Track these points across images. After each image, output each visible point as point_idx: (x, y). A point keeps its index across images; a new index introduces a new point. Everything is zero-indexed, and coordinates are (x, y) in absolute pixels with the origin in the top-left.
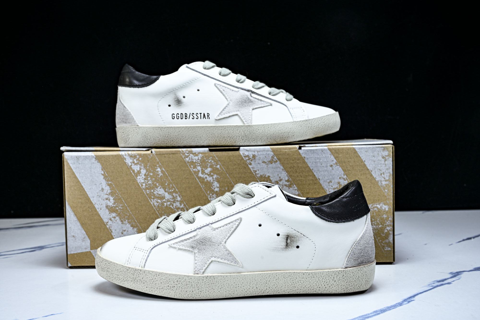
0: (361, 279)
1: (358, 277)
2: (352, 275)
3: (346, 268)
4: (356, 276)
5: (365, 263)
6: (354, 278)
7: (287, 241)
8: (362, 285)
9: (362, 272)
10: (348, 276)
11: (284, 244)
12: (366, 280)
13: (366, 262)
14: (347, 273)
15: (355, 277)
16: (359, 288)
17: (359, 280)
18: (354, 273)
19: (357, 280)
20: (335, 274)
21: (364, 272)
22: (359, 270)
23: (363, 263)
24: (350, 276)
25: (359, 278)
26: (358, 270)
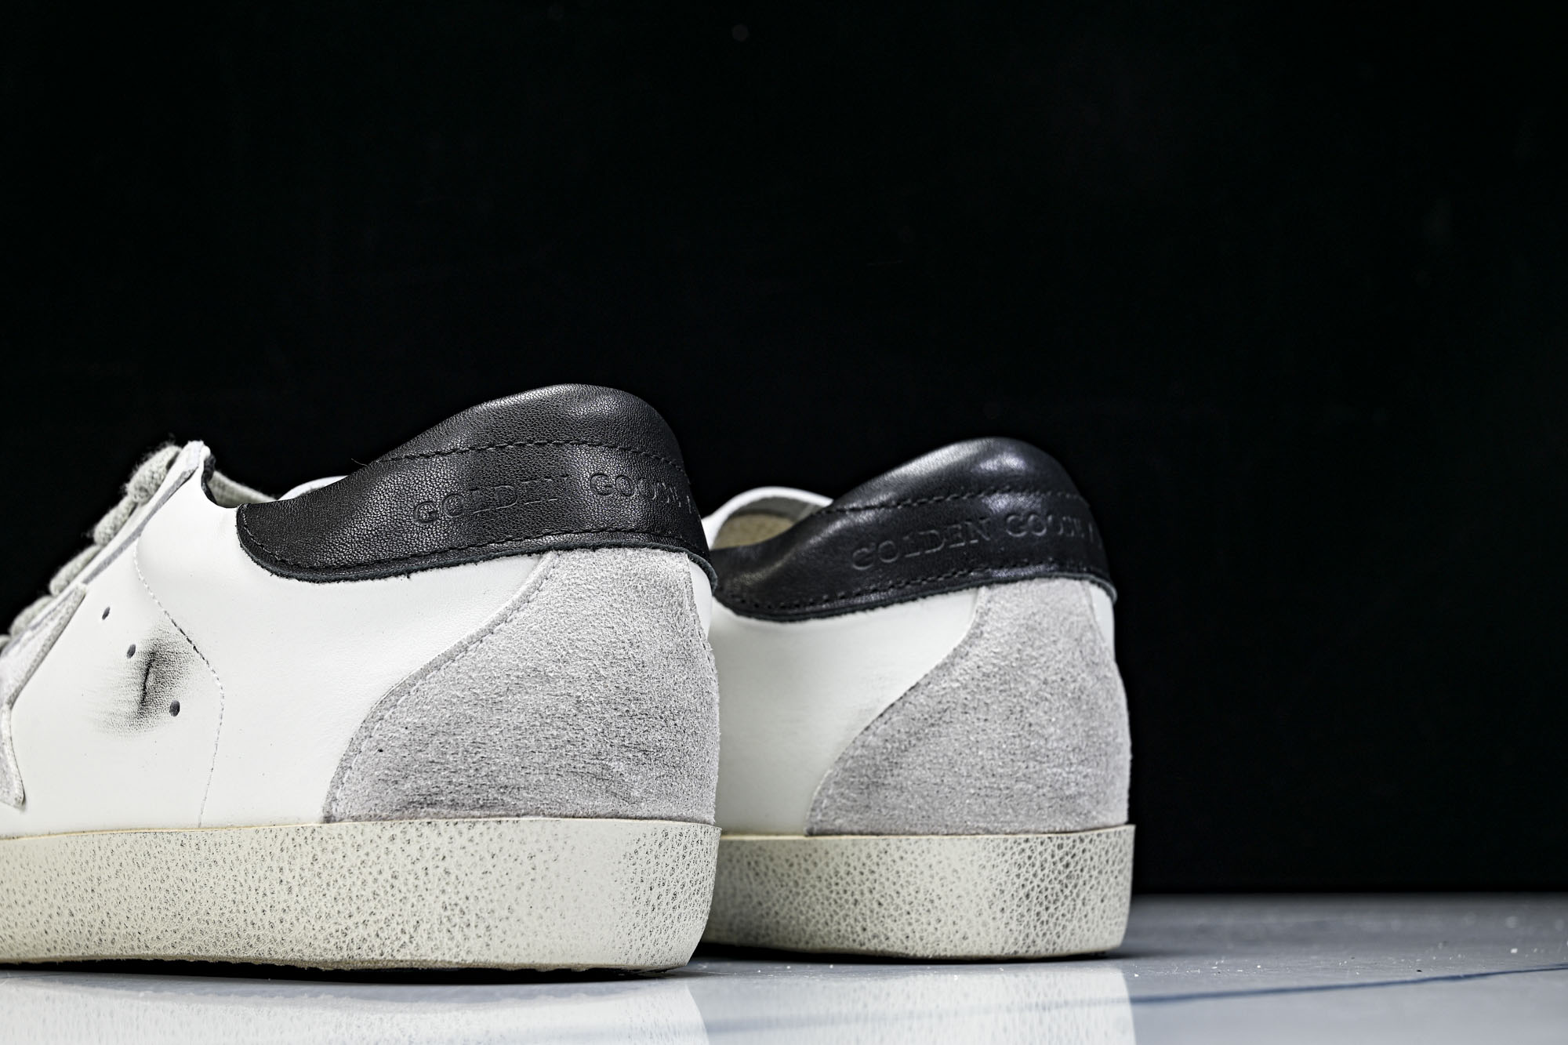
0: (411, 886)
1: (387, 874)
2: (354, 859)
3: (328, 819)
4: (375, 871)
5: (450, 807)
6: (370, 879)
7: (145, 681)
8: (424, 926)
9: (413, 850)
10: (336, 864)
11: (135, 694)
12: (444, 898)
13: (454, 804)
14: (330, 848)
15: (375, 874)
16: (406, 938)
17: (399, 896)
18: (362, 853)
19: (386, 892)
20: (282, 850)
21: (428, 854)
22: (393, 838)
23: (432, 805)
24: (347, 865)
25: (396, 883)
26: (387, 834)
